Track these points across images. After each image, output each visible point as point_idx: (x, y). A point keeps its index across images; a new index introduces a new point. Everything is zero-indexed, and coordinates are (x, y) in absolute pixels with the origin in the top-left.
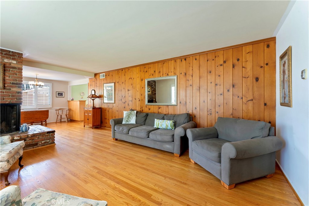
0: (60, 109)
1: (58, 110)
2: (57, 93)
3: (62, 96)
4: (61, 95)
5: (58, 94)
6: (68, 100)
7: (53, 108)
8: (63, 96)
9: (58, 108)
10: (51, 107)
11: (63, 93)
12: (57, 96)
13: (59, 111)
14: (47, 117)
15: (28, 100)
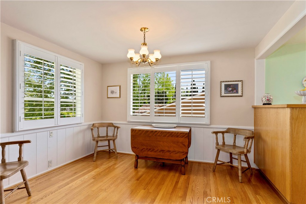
0: (228, 131)
1: (223, 133)
2: (223, 84)
3: (237, 92)
4: (232, 90)
5: (227, 86)
6: (255, 104)
7: (212, 126)
8: (240, 94)
9: (224, 127)
10: (208, 123)
11: (240, 84)
12: (223, 94)
13: (225, 134)
14: (185, 151)
15: (164, 101)
